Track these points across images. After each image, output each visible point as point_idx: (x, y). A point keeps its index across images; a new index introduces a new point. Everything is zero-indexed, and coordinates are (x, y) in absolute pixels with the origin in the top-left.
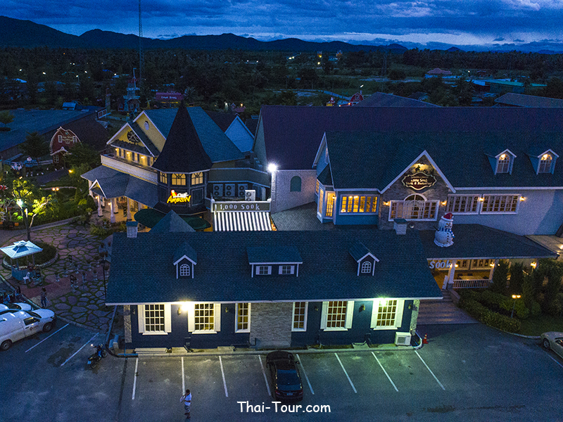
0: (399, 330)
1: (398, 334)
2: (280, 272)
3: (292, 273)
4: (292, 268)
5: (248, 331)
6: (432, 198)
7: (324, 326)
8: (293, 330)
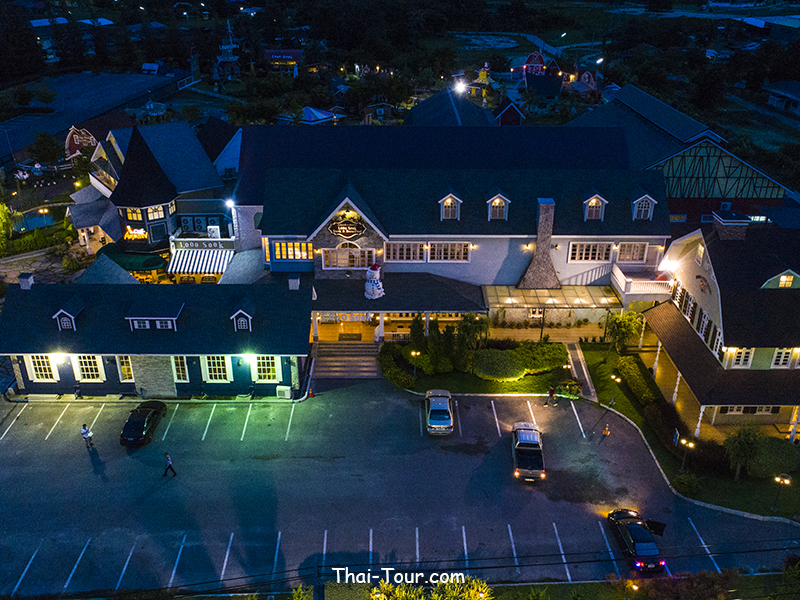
0: (281, 384)
1: (279, 388)
2: (159, 327)
3: (170, 327)
4: (169, 323)
5: (132, 381)
6: (366, 246)
7: (206, 377)
8: (176, 380)
